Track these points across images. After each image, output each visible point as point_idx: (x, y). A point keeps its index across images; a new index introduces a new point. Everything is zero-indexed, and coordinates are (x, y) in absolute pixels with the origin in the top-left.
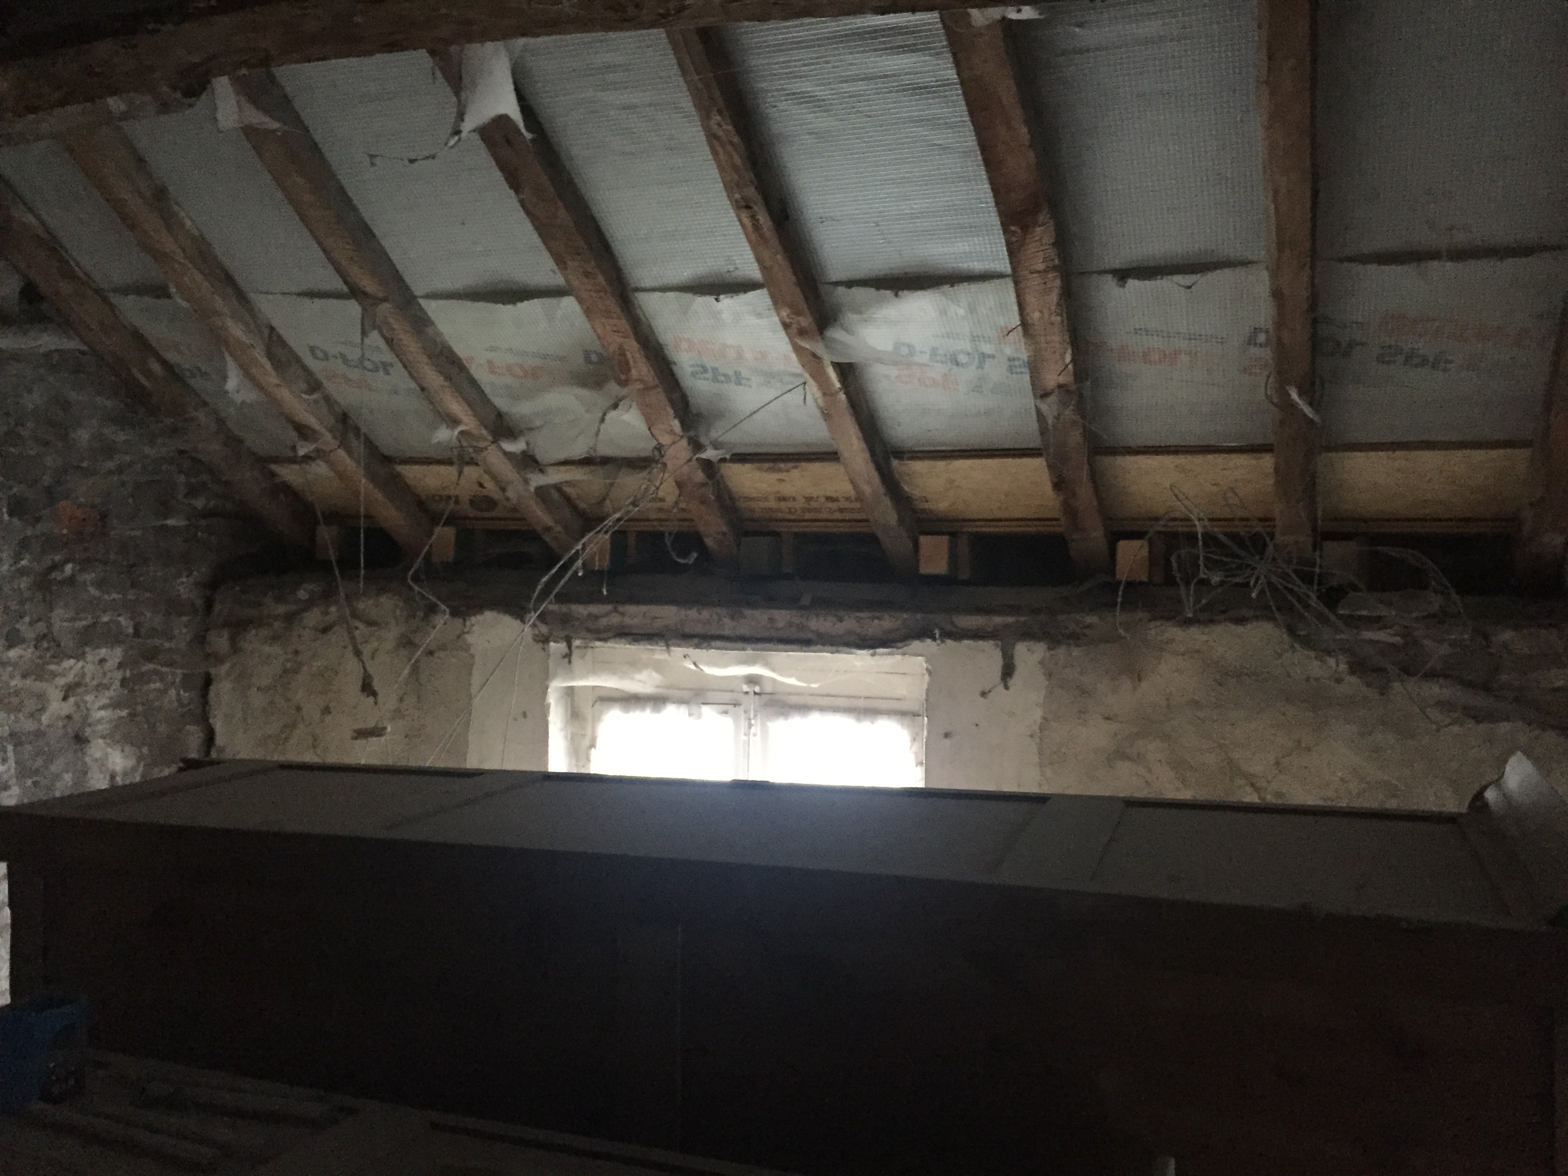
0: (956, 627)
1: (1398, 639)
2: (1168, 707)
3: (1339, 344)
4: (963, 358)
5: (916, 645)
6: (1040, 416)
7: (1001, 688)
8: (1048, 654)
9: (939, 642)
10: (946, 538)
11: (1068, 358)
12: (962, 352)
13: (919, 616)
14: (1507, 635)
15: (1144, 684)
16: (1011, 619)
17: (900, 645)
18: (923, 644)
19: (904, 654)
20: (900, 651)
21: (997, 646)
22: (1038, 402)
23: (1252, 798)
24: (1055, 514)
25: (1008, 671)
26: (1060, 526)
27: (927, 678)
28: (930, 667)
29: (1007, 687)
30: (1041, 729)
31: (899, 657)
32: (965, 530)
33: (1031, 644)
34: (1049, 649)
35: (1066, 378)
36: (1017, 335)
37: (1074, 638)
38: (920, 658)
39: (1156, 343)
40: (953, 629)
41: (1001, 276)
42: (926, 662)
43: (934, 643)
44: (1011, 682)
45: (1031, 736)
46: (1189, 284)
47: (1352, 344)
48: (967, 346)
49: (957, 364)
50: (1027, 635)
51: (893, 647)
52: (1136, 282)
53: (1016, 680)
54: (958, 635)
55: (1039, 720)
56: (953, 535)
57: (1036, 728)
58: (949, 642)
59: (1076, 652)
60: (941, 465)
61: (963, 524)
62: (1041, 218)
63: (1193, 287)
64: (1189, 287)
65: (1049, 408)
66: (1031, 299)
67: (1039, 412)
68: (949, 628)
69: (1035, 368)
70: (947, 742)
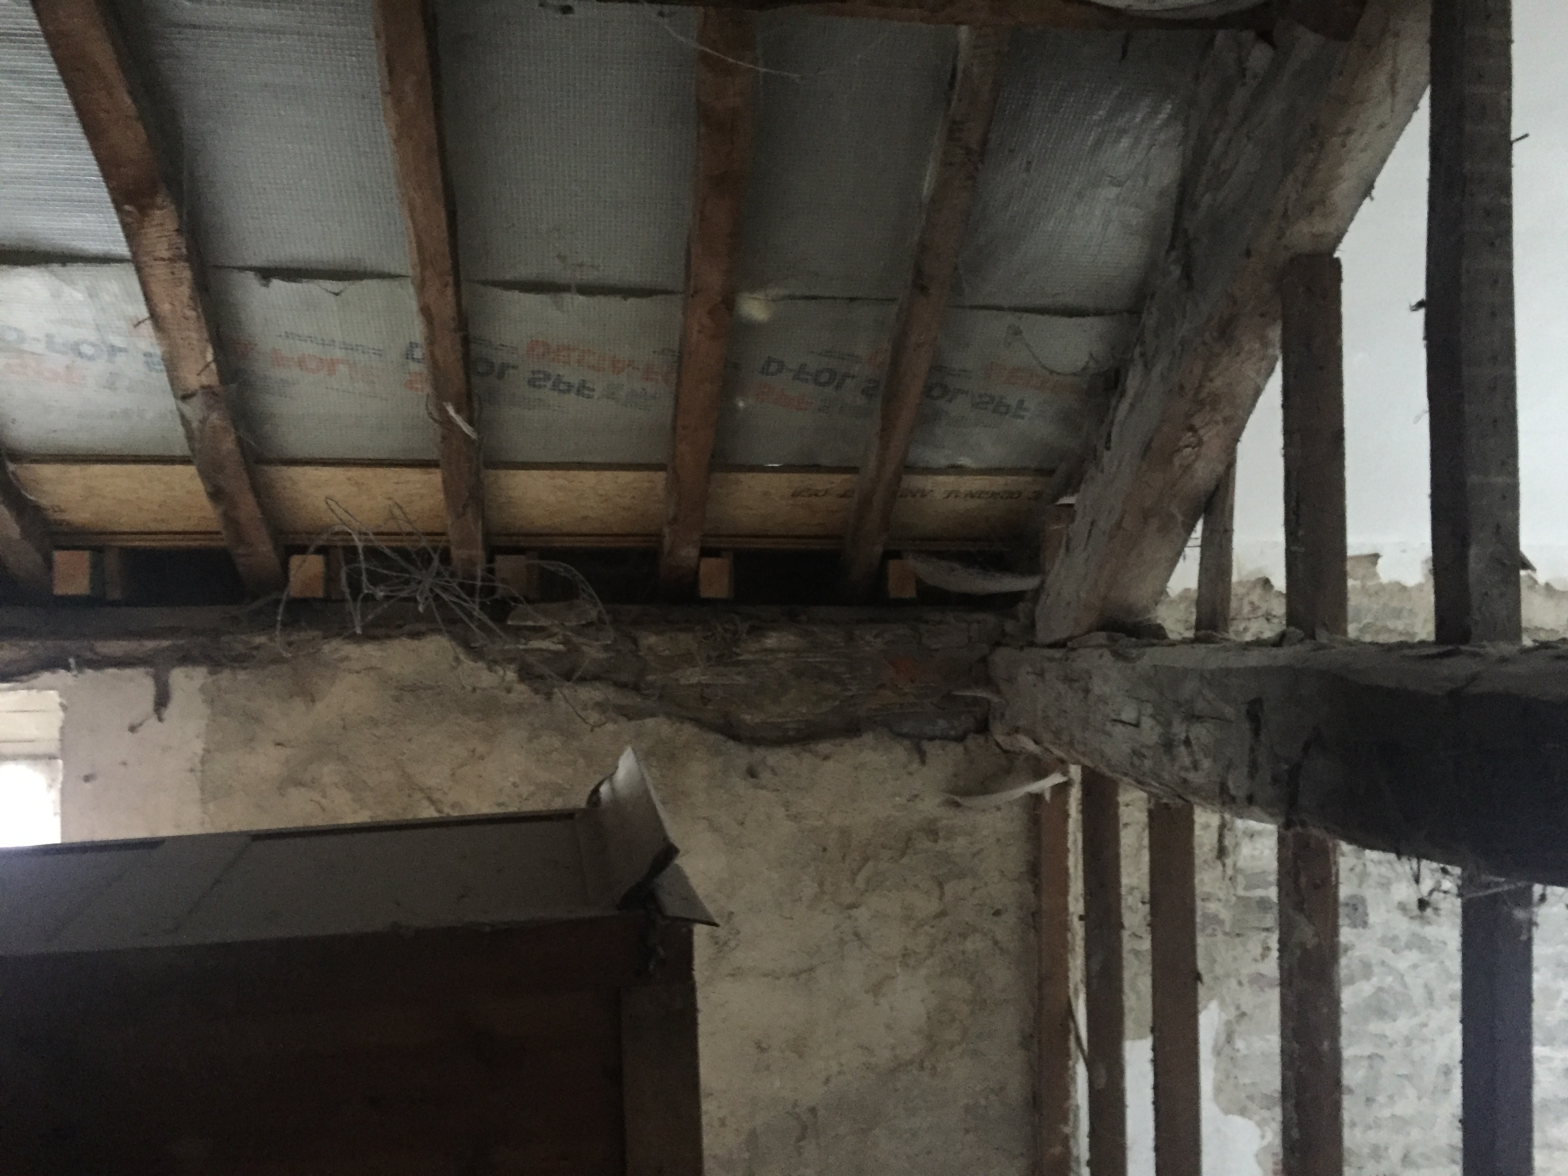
0: (96, 654)
1: (561, 647)
2: (344, 728)
3: (492, 365)
4: (86, 349)
5: (46, 677)
6: (185, 421)
7: (154, 720)
8: (210, 680)
9: (75, 672)
10: (86, 554)
11: (210, 357)
12: (85, 342)
13: (49, 643)
14: (653, 640)
15: (319, 706)
16: (165, 643)
17: (24, 678)
18: (55, 675)
19: (29, 688)
20: (26, 684)
21: (147, 673)
22: (179, 402)
23: (428, 812)
24: (215, 526)
25: (162, 701)
26: (222, 540)
27: (61, 714)
28: (65, 702)
29: (160, 719)
30: (203, 762)
31: (24, 692)
32: (113, 544)
33: (189, 670)
34: (211, 673)
35: (210, 378)
36: (147, 328)
37: (239, 661)
38: (52, 692)
39: (309, 349)
40: (95, 657)
41: (120, 260)
42: (61, 696)
43: (69, 674)
44: (167, 713)
45: (192, 770)
46: (337, 291)
47: (505, 367)
48: (93, 336)
49: (80, 354)
50: (186, 659)
51: (17, 681)
52: (281, 283)
53: (172, 710)
54: (99, 663)
55: (200, 752)
56: (98, 551)
57: (197, 760)
58: (89, 672)
59: (242, 675)
60: (75, 470)
61: (110, 537)
62: (159, 200)
63: (343, 294)
64: (337, 294)
65: (194, 410)
66: (156, 288)
67: (183, 417)
68: (89, 655)
69: (171, 365)
70: (88, 786)
